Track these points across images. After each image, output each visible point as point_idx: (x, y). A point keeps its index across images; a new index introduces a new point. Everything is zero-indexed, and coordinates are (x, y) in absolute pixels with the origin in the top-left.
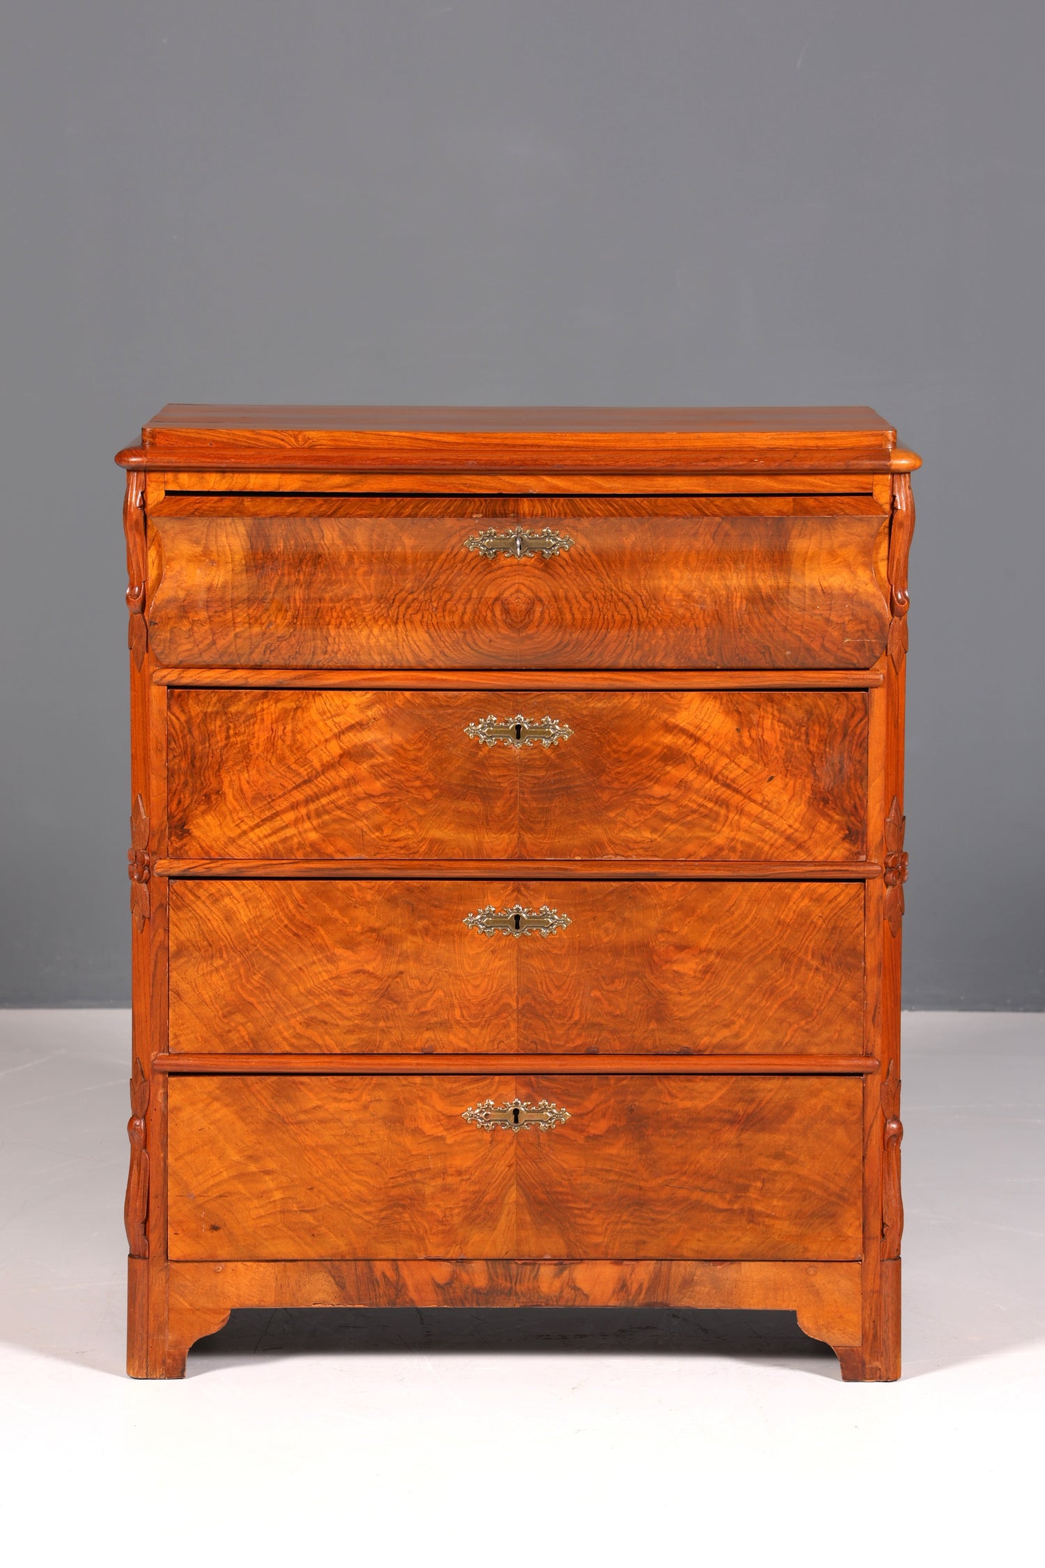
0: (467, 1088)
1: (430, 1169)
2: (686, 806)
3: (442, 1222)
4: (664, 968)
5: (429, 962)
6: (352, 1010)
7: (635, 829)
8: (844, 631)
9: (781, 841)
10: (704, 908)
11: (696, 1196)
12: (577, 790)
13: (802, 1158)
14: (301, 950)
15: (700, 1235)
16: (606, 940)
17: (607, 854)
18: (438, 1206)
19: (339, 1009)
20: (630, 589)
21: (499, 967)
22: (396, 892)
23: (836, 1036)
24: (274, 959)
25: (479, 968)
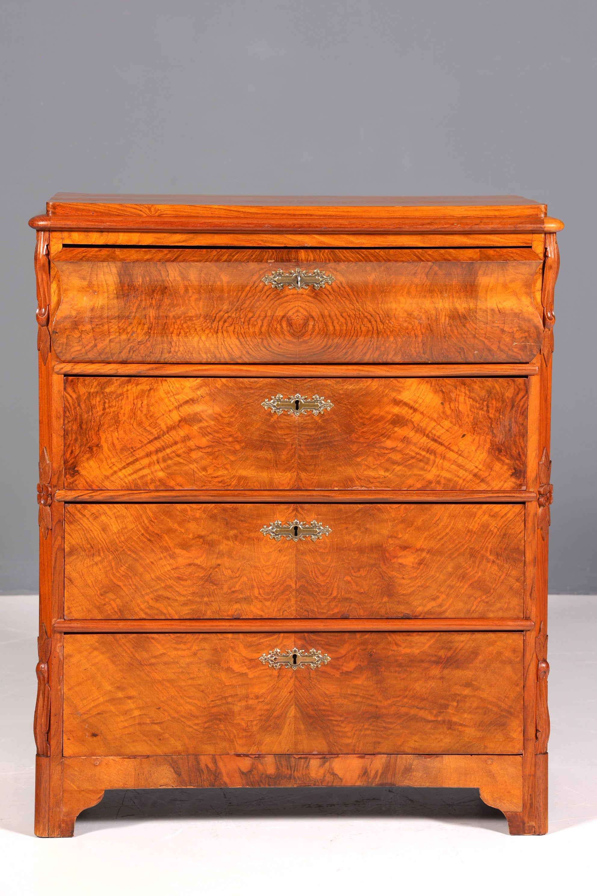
0: (262, 641)
1: (237, 695)
2: (408, 454)
3: (245, 730)
4: (393, 561)
5: (237, 558)
6: (186, 590)
7: (374, 469)
8: (513, 338)
9: (470, 477)
10: (419, 522)
11: (413, 712)
12: (336, 443)
13: (483, 686)
14: (153, 550)
15: (416, 738)
16: (354, 543)
17: (355, 486)
18: (243, 719)
19: (177, 589)
20: (371, 310)
21: (284, 561)
22: (216, 511)
23: (506, 606)
24: (134, 556)
25: (270, 562)
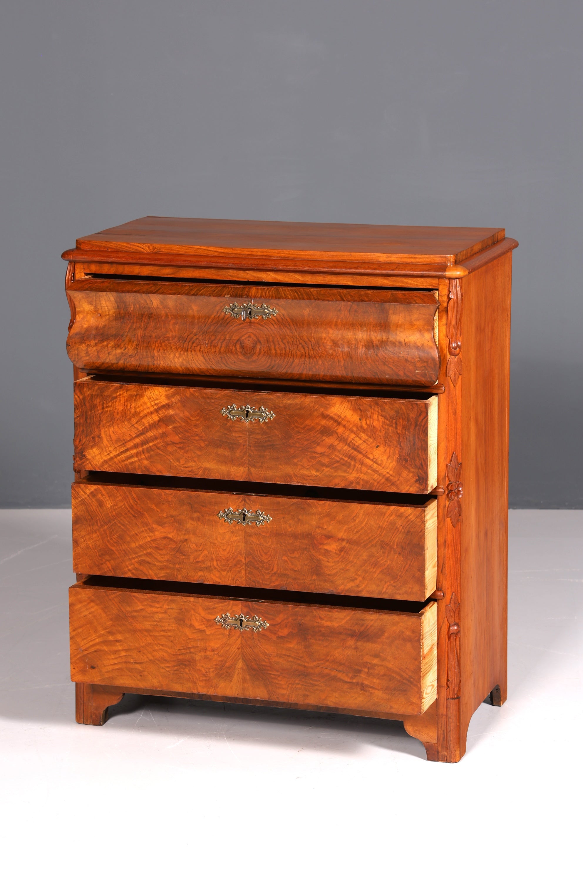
0: (216, 606)
1: (198, 647)
2: (333, 458)
3: (204, 675)
4: (320, 547)
5: (200, 535)
6: (162, 558)
7: (307, 469)
8: (415, 366)
9: (383, 480)
10: (340, 517)
11: (333, 673)
12: (277, 446)
13: (389, 658)
14: (136, 525)
15: (336, 694)
16: (290, 530)
17: (293, 482)
18: (202, 666)
19: (156, 556)
20: (306, 338)
21: (236, 541)
22: (183, 497)
23: (410, 590)
24: (123, 528)
25: (225, 540)
